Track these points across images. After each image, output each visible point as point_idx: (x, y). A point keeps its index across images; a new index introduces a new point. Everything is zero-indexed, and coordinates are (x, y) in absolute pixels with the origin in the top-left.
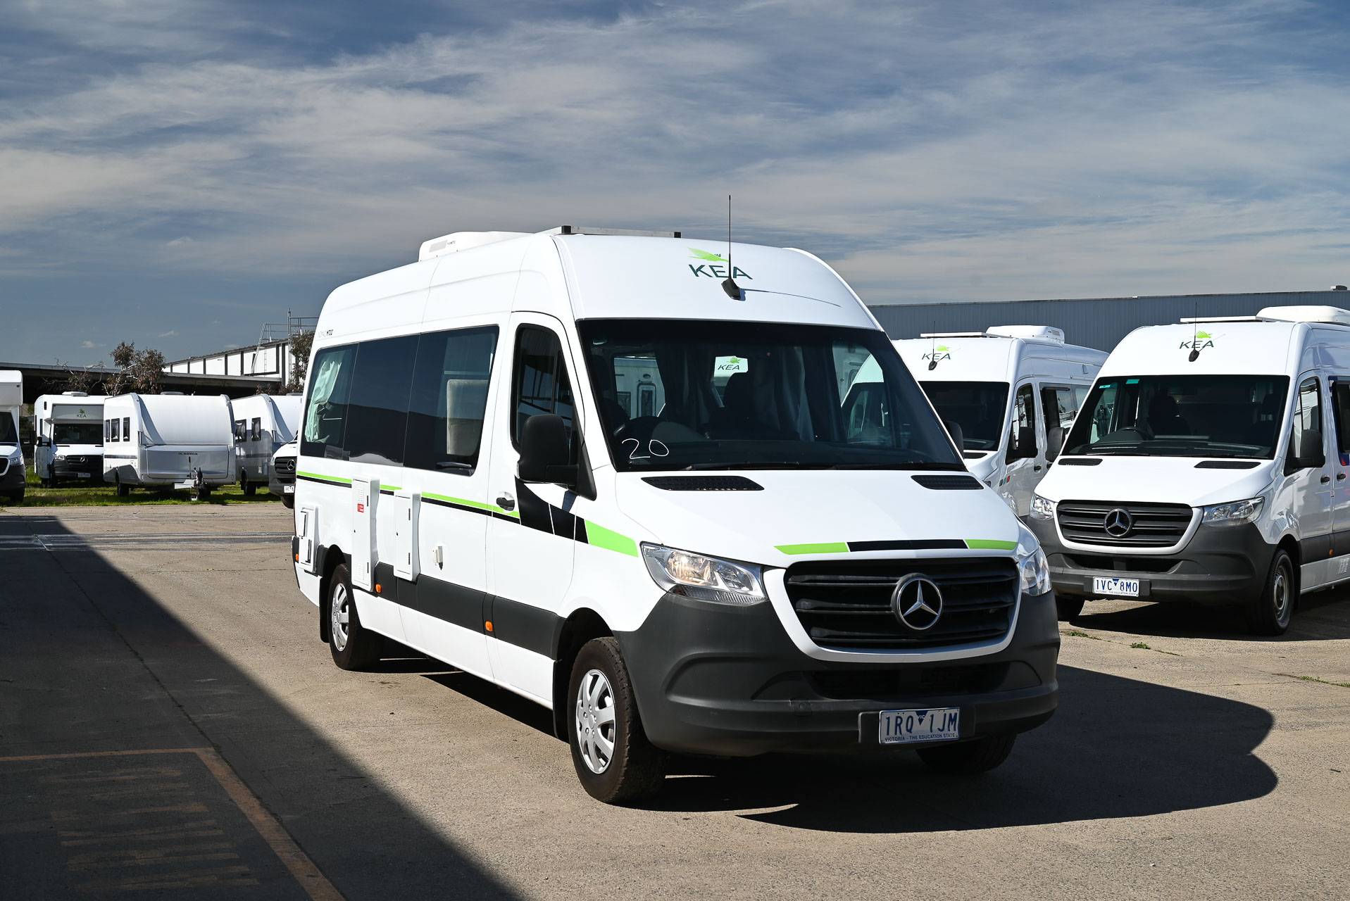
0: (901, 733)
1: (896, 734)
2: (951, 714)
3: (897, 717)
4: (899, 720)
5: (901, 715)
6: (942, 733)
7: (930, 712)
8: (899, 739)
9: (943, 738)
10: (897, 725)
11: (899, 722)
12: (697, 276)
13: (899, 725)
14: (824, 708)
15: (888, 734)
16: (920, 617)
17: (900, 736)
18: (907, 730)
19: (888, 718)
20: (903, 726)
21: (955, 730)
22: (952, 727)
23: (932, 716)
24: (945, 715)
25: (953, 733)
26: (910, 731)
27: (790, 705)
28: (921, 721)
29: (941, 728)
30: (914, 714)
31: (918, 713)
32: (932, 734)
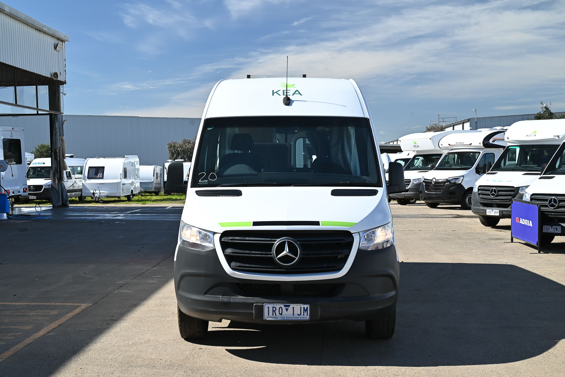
0: (276, 315)
1: (273, 315)
2: (304, 308)
3: (273, 307)
4: (274, 309)
5: (275, 306)
6: (299, 316)
7: (292, 306)
8: (275, 318)
9: (300, 319)
10: (273, 311)
12: (273, 95)
13: (275, 311)
14: (237, 301)
15: (269, 315)
16: (285, 259)
17: (275, 316)
18: (280, 314)
19: (268, 307)
20: (277, 312)
21: (307, 315)
22: (306, 314)
23: (293, 308)
24: (301, 308)
25: (306, 317)
26: (281, 314)
27: (221, 298)
28: (287, 310)
29: (299, 314)
30: (282, 306)
31: (285, 306)
32: (294, 316)
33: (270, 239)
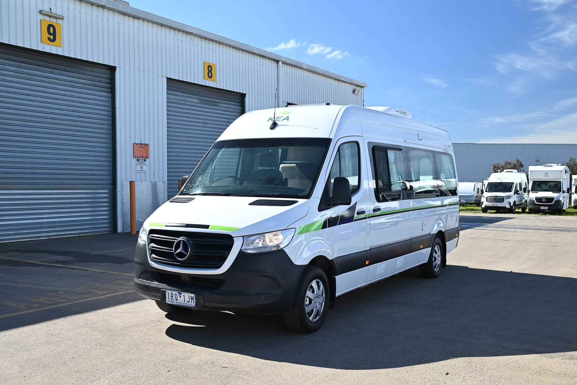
0: (173, 300)
1: (171, 300)
2: (191, 296)
3: (171, 293)
5: (172, 292)
6: (188, 303)
7: (183, 294)
8: (172, 302)
9: (188, 305)
10: (171, 296)
11: (172, 295)
14: (153, 285)
15: (169, 299)
16: (181, 255)
17: (173, 301)
18: (176, 300)
19: (169, 293)
20: (174, 297)
21: (194, 303)
22: (192, 302)
23: (184, 295)
24: (189, 296)
25: (193, 304)
26: (177, 300)
27: (146, 282)
28: (180, 297)
29: (188, 301)
30: (177, 293)
31: (179, 293)
32: (184, 303)
33: (173, 238)
